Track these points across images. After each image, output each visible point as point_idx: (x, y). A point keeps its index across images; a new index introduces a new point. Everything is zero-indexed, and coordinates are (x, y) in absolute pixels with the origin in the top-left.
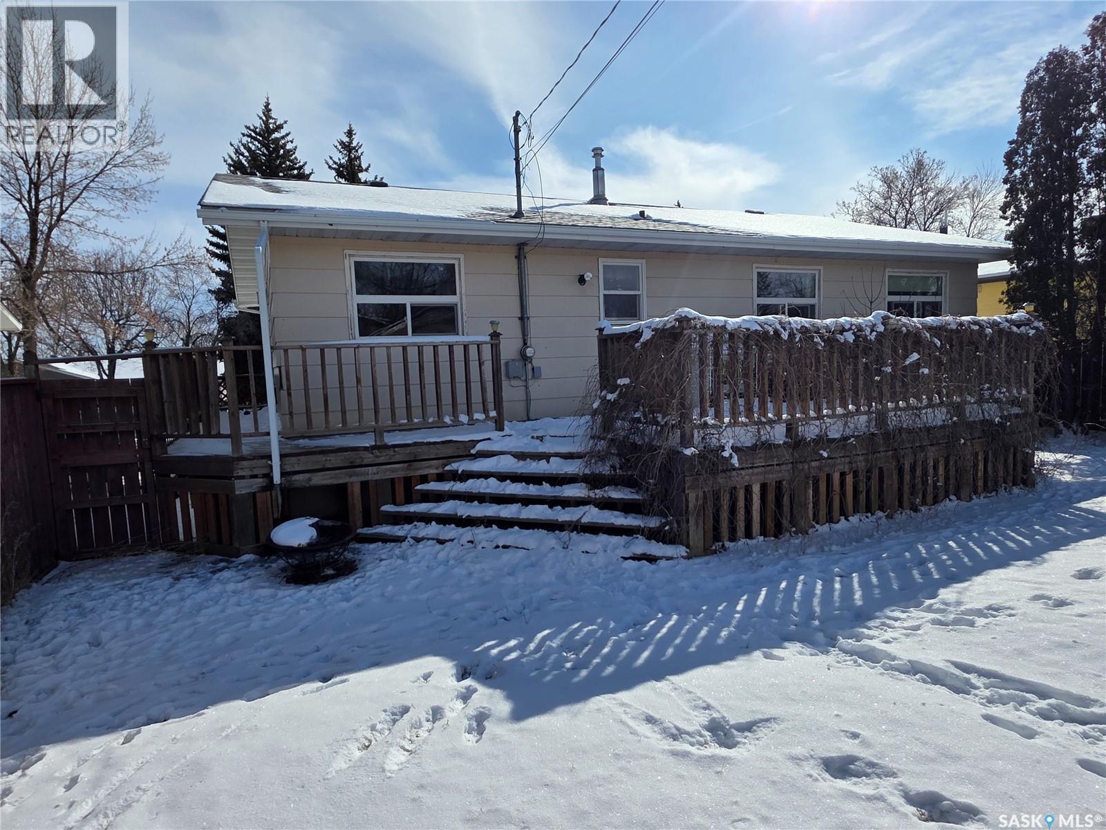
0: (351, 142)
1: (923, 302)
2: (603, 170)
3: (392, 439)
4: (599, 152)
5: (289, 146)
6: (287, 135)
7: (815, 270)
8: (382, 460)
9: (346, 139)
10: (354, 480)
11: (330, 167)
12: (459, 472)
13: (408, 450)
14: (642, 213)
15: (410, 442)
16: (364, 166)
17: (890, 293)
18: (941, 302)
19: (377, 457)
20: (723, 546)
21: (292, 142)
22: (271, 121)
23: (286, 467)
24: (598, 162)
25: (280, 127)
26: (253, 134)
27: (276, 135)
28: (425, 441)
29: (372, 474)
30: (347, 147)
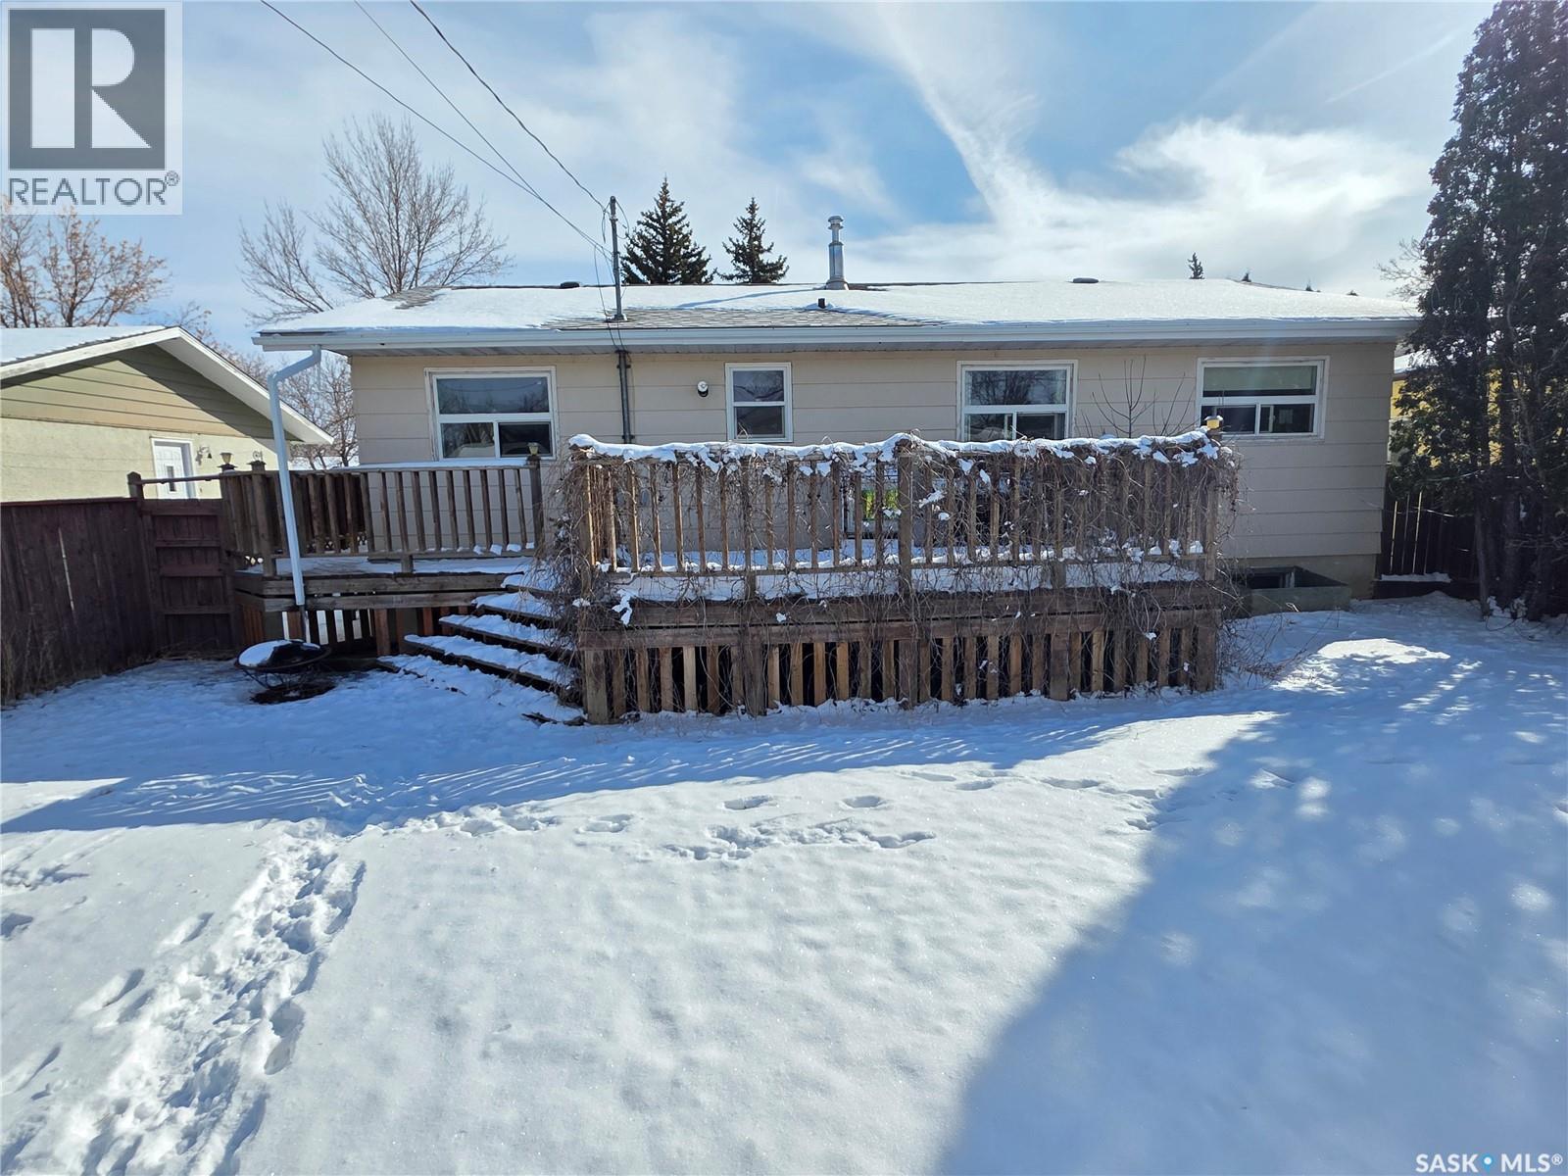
0: (753, 219)
1: (1276, 406)
2: (841, 244)
3: (421, 568)
4: (836, 222)
5: (685, 231)
6: (683, 218)
7: (1066, 365)
8: (406, 588)
9: (748, 216)
10: (381, 606)
11: (728, 251)
12: (477, 607)
13: (433, 580)
14: (822, 302)
15: (435, 571)
16: (765, 246)
17: (1206, 394)
18: (1314, 405)
19: (401, 585)
20: (638, 716)
21: (688, 226)
22: (668, 204)
23: (311, 589)
24: (835, 235)
25: (677, 210)
26: (650, 221)
27: (674, 219)
28: (451, 571)
29: (397, 602)
30: (750, 226)
